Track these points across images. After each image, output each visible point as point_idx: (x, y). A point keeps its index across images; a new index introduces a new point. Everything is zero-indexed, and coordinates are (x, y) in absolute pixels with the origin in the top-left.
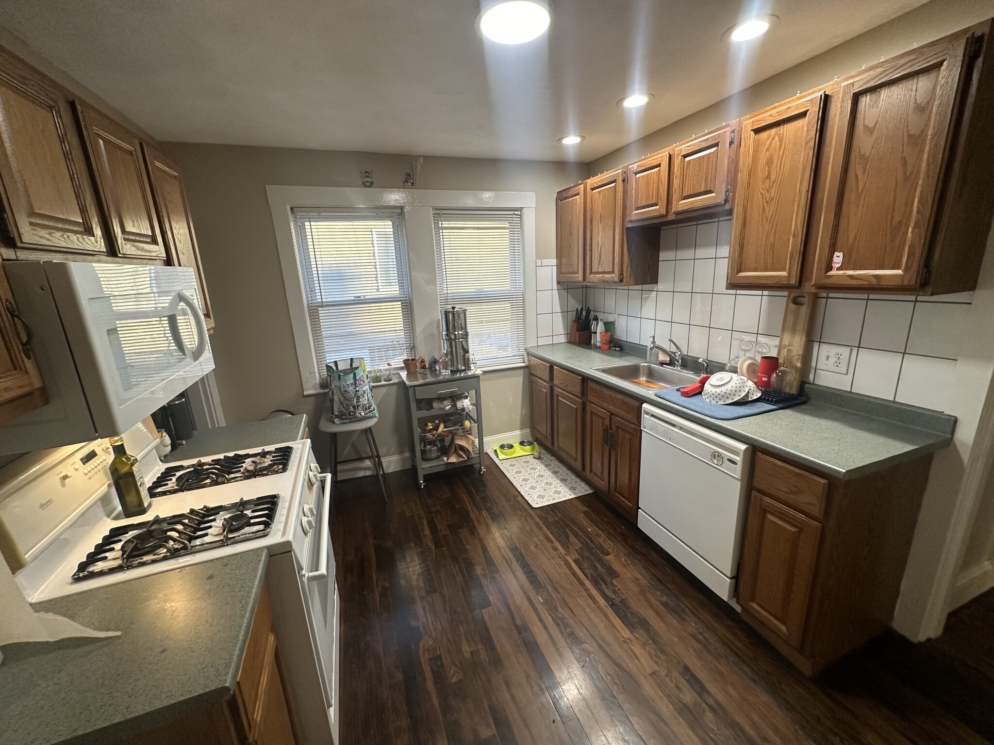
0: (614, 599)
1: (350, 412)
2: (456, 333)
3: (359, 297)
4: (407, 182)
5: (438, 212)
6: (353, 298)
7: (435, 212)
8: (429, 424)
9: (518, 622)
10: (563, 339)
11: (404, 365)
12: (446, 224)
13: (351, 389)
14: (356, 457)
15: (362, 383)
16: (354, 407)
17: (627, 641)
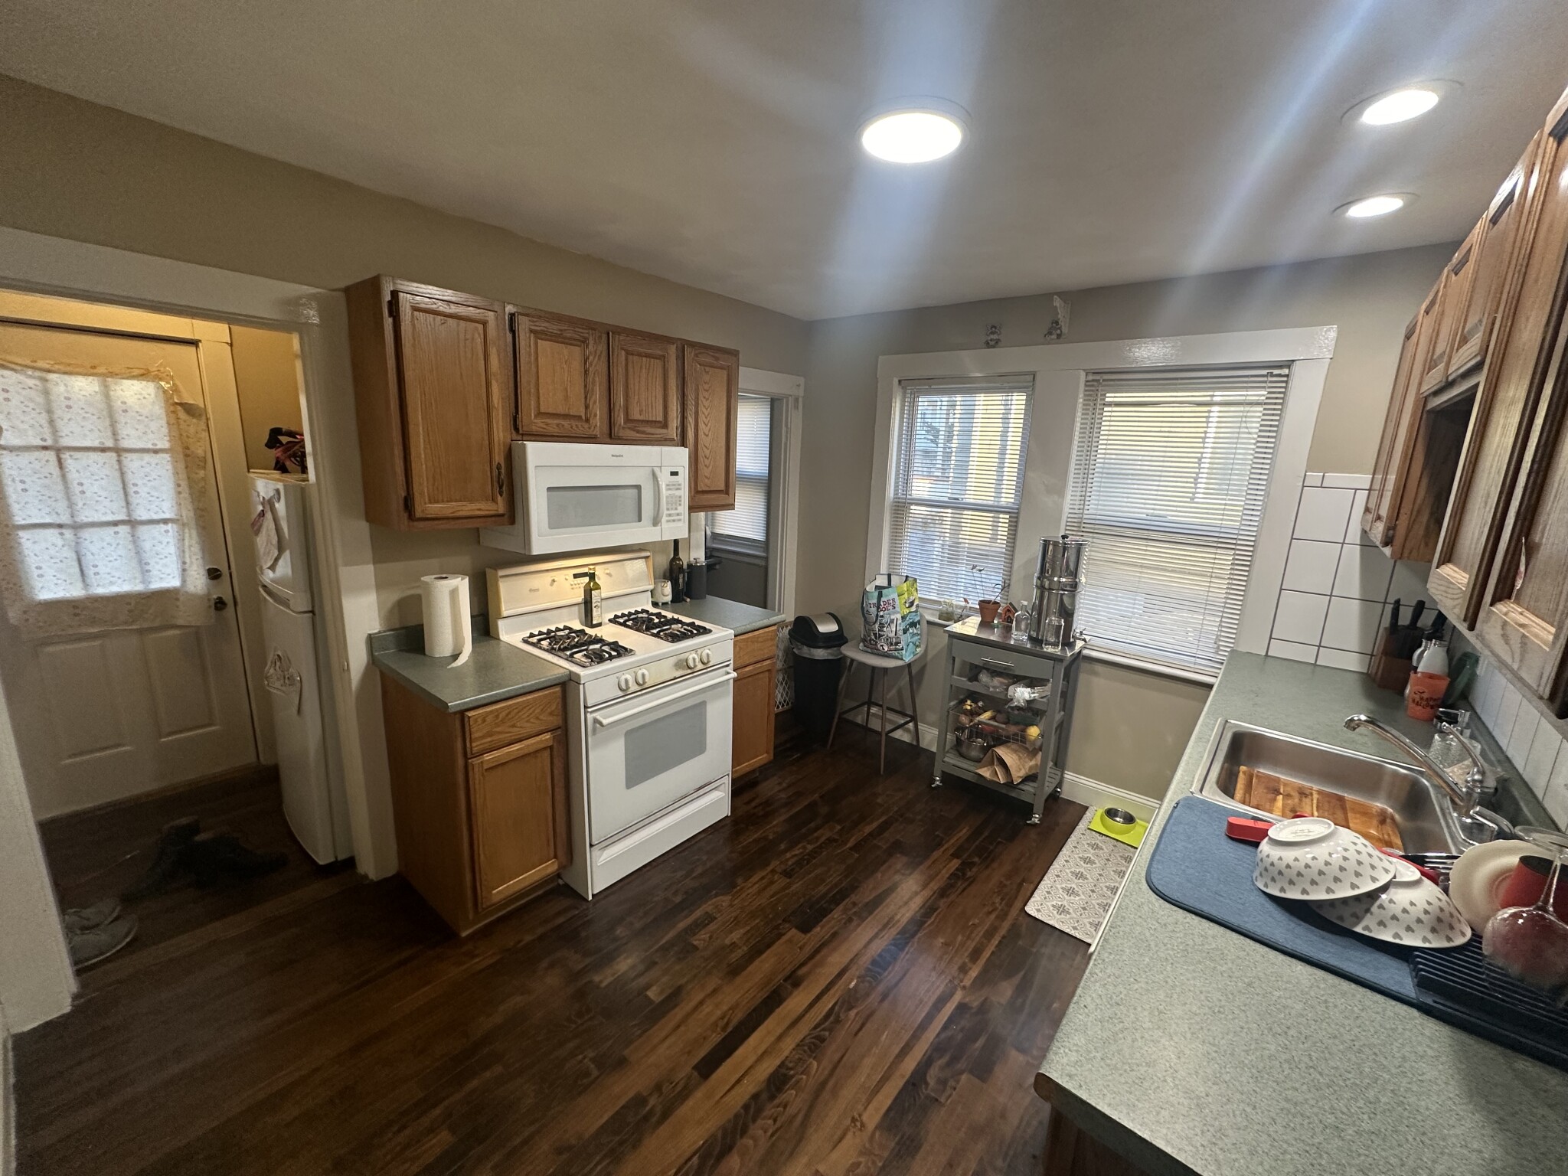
2: (1056, 579)
4: (1050, 333)
5: (1097, 377)
6: (946, 499)
7: (1090, 378)
8: (969, 702)
11: (978, 607)
12: (1111, 397)
13: (873, 610)
15: (891, 608)
16: (875, 634)
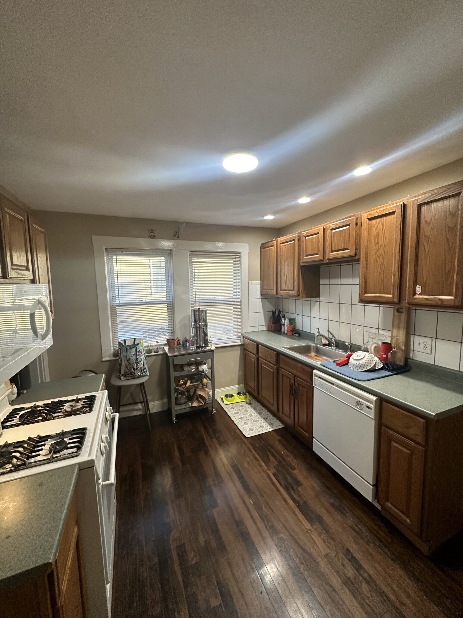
0: (299, 501)
1: (131, 373)
2: (200, 323)
3: (142, 301)
4: (175, 236)
5: (192, 253)
6: (138, 301)
7: (190, 253)
8: (181, 381)
9: (237, 518)
10: (264, 328)
11: (167, 343)
12: (196, 260)
13: (133, 358)
14: (132, 402)
15: (141, 353)
16: (134, 369)
17: (309, 531)
